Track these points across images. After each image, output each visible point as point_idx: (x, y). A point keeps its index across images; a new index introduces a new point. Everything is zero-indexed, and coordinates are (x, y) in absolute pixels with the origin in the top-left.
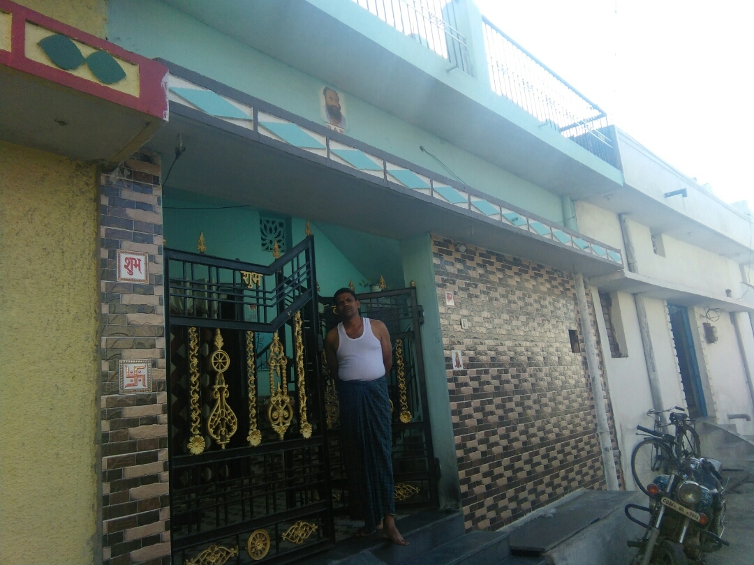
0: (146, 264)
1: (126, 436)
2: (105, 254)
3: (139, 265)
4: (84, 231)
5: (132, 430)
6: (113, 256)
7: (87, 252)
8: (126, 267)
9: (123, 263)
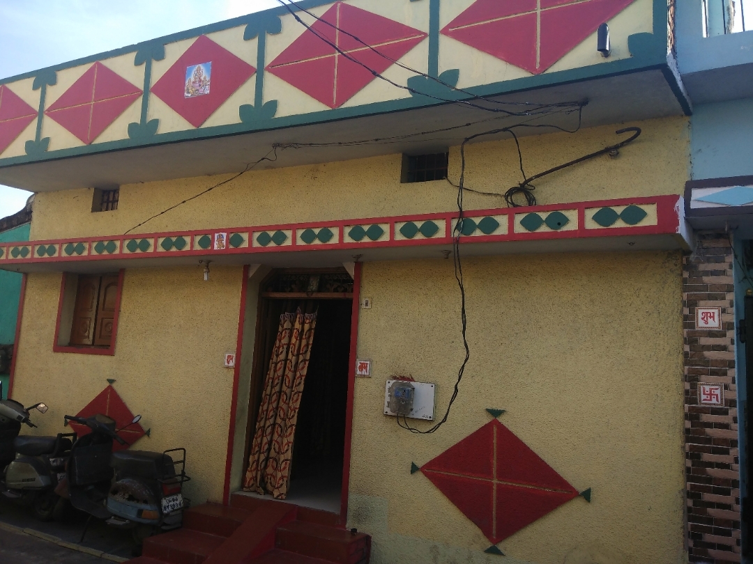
0: (719, 315)
1: (704, 433)
2: (686, 311)
3: (713, 317)
4: (673, 297)
5: (708, 430)
6: (692, 312)
7: (676, 310)
8: (703, 319)
9: (700, 316)
